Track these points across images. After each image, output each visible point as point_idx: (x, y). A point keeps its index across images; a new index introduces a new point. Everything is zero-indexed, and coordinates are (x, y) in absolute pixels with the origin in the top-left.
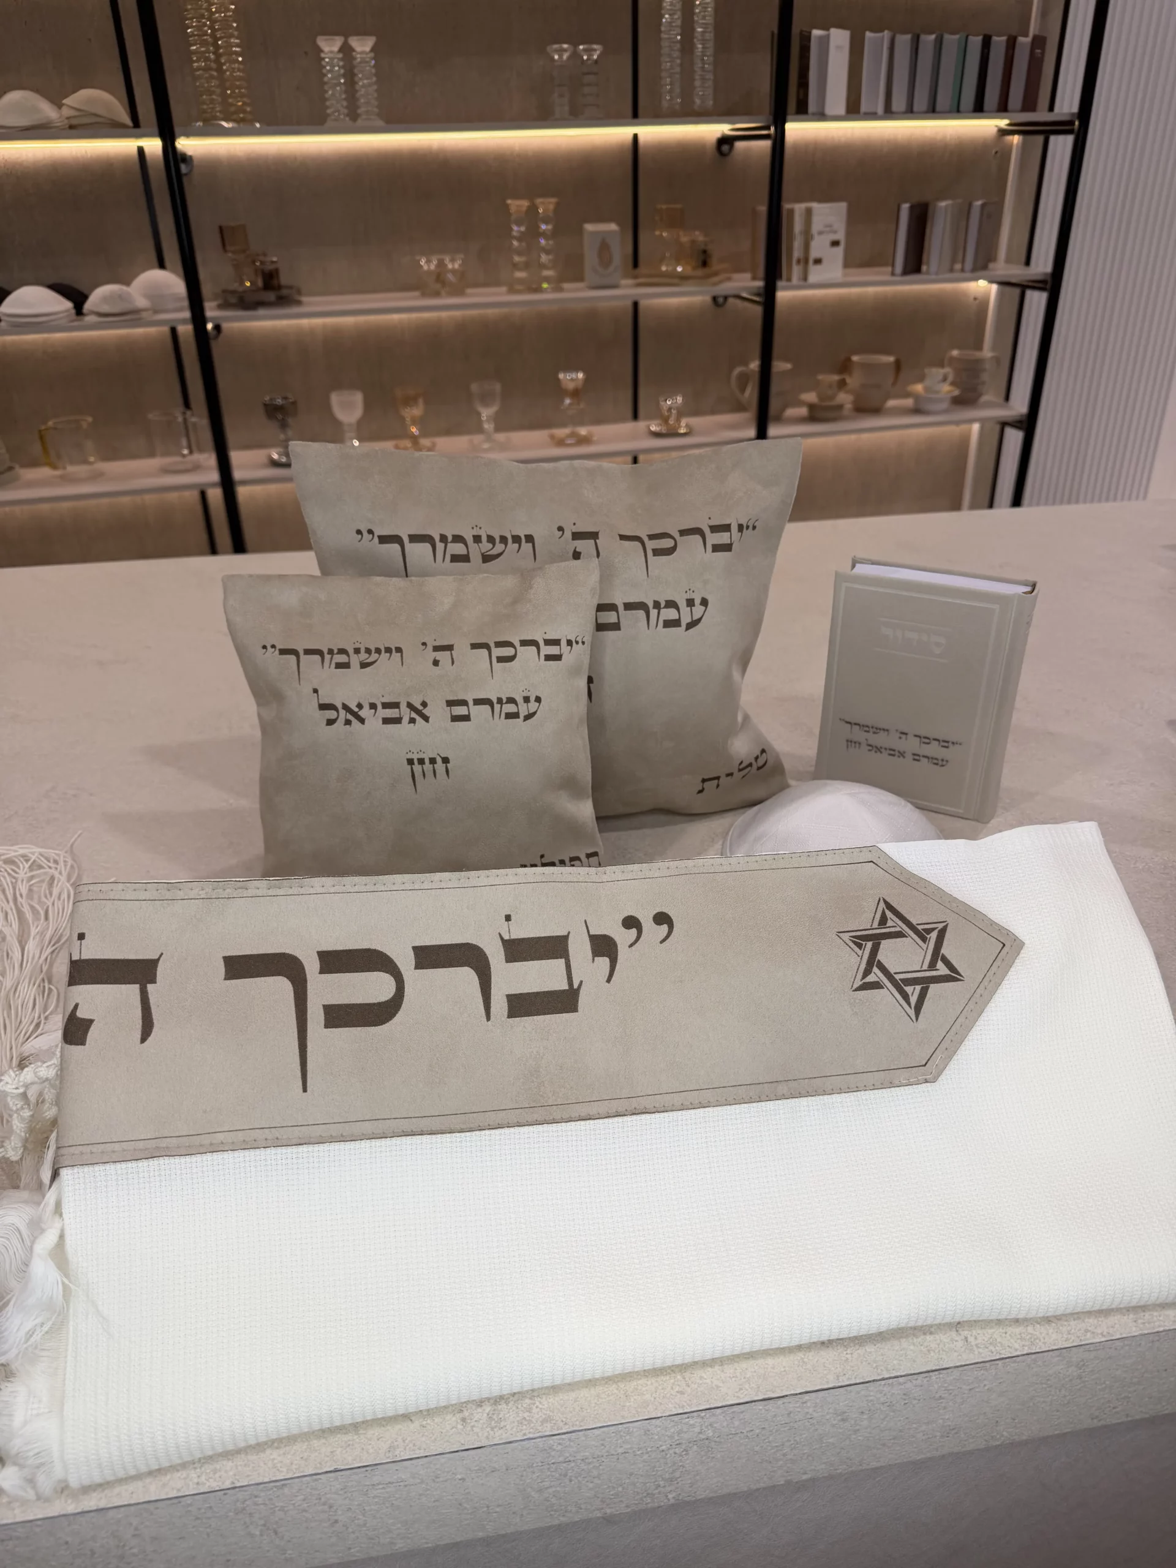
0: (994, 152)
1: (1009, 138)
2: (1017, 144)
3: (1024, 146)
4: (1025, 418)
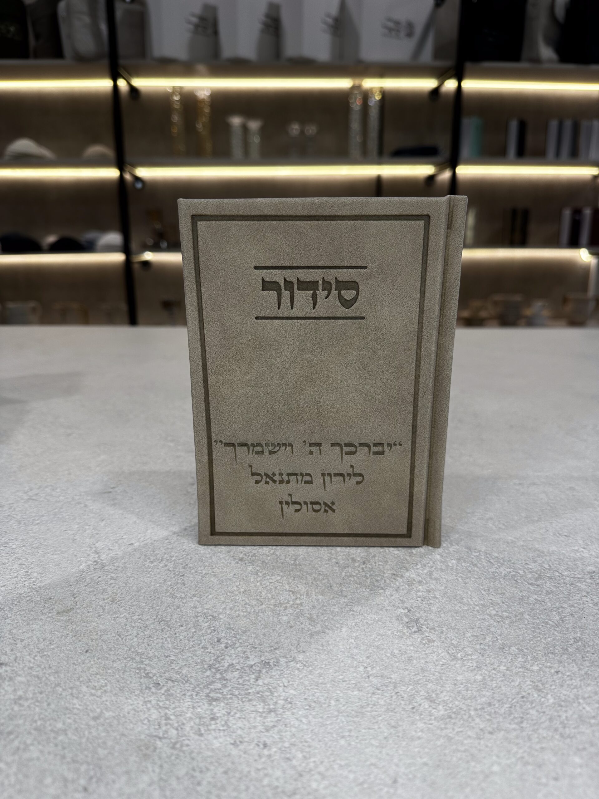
0: (589, 186)
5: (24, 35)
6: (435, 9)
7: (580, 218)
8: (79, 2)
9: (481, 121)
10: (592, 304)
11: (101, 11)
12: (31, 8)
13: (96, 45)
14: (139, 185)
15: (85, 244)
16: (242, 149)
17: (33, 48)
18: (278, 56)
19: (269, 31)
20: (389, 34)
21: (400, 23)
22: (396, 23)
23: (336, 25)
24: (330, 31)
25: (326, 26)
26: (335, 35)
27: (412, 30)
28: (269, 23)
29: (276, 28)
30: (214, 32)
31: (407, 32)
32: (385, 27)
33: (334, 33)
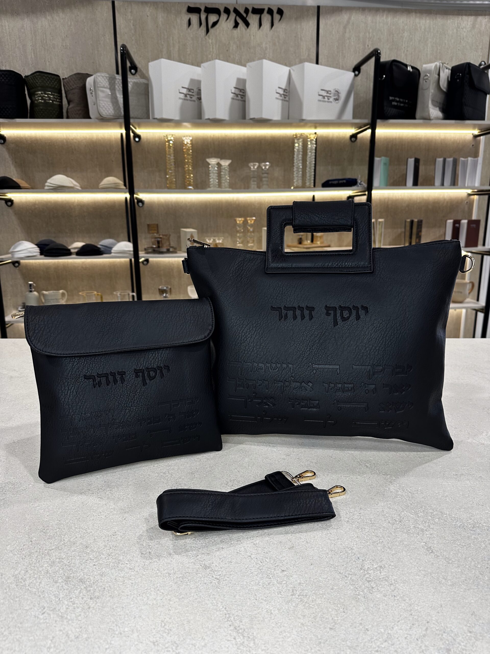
0: (466, 202)
1: (472, 197)
2: (476, 199)
3: (479, 200)
4: (484, 308)
5: (60, 101)
6: (354, 79)
7: (459, 226)
8: (103, 79)
9: (388, 159)
10: (469, 287)
11: (118, 85)
12: (65, 80)
13: (114, 109)
14: (140, 204)
15: (102, 249)
16: (217, 181)
17: (66, 109)
18: (244, 116)
19: (237, 98)
20: (322, 99)
21: (330, 91)
22: (328, 92)
23: (285, 93)
24: (281, 98)
25: (278, 95)
26: (285, 101)
27: (339, 96)
28: (237, 92)
29: (243, 95)
30: (198, 98)
31: (335, 97)
32: (319, 95)
33: (284, 99)
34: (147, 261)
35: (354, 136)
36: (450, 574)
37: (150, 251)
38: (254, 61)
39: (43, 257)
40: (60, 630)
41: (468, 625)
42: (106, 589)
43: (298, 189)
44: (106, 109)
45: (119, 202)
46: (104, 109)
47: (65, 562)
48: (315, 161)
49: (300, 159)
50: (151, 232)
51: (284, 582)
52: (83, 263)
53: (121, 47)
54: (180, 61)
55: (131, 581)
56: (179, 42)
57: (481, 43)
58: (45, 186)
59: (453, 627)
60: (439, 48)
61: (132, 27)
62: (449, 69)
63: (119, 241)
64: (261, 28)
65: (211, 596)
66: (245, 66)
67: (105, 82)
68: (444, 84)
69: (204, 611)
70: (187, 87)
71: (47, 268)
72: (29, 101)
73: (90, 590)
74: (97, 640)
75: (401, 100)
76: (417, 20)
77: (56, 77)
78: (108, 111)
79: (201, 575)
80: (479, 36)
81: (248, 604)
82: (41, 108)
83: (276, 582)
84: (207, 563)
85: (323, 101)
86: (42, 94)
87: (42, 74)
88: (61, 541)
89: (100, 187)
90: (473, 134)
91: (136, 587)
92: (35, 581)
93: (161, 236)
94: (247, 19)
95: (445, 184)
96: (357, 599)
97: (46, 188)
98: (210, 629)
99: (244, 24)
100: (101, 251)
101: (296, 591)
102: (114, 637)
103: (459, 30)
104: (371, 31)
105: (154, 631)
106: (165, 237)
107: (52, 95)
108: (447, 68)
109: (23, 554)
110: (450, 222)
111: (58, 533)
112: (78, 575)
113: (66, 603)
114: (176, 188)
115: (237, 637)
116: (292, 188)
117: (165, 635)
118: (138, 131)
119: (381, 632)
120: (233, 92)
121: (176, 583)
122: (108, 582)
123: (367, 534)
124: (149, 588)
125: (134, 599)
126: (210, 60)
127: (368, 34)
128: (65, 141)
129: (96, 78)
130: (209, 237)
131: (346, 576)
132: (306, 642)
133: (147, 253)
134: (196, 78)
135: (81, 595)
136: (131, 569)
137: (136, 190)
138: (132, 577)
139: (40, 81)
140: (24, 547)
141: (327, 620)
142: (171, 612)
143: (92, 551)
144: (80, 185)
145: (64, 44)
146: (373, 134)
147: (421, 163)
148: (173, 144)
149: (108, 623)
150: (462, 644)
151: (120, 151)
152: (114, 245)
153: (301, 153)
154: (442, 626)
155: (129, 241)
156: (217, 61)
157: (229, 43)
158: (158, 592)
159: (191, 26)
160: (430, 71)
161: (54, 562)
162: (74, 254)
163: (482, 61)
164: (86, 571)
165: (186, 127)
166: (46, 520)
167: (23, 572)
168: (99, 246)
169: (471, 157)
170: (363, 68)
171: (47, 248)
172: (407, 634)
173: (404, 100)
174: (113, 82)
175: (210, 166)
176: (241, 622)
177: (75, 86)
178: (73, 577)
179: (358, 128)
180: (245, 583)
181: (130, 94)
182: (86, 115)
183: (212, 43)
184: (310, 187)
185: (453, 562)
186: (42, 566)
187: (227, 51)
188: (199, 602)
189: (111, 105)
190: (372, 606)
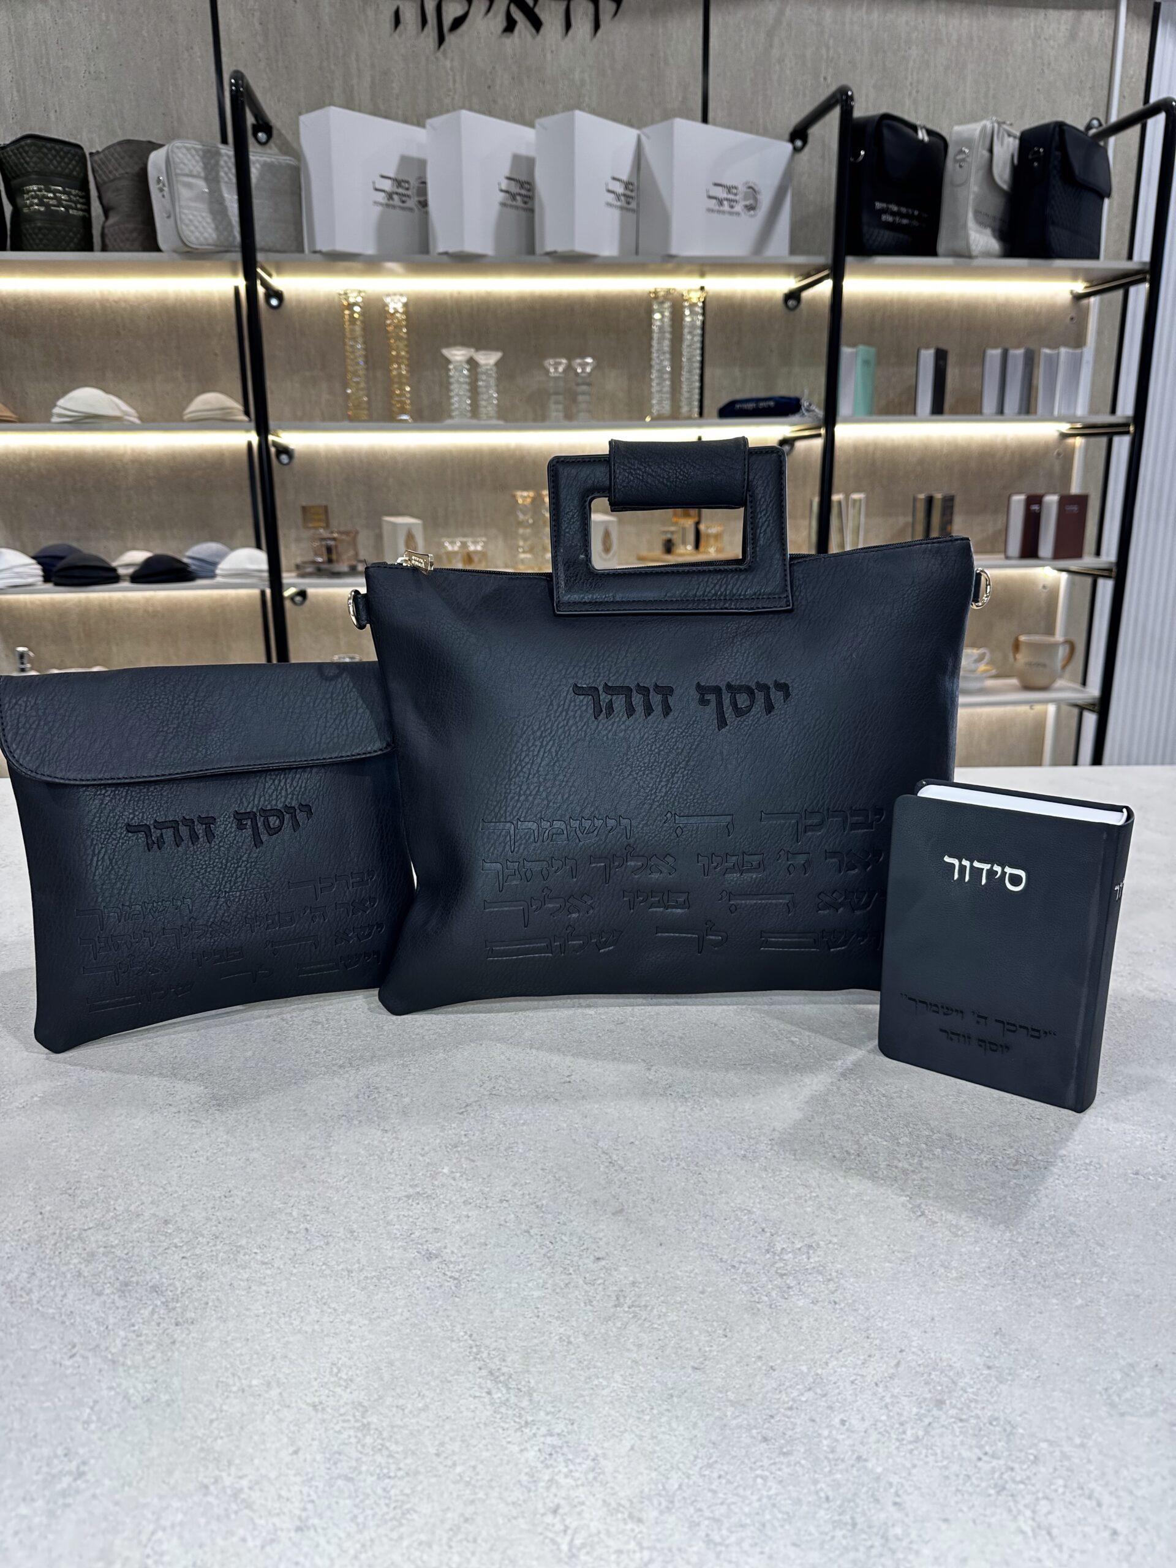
0: (1055, 452)
1: (1070, 441)
2: (1080, 446)
3: (1087, 448)
4: (1097, 702)
5: (84, 207)
6: (792, 159)
7: (1040, 509)
8: (189, 156)
9: (873, 350)
10: (1062, 652)
11: (226, 169)
12: (96, 158)
13: (217, 229)
14: (284, 458)
15: (193, 567)
16: (469, 402)
17: (100, 228)
18: (531, 249)
19: (514, 203)
20: (717, 208)
21: (736, 188)
22: (729, 189)
23: (628, 193)
24: (619, 204)
25: (612, 196)
26: (628, 210)
27: (756, 199)
28: (514, 188)
29: (526, 196)
30: (420, 202)
31: (748, 203)
32: (710, 197)
33: (625, 205)
34: (303, 594)
35: (793, 296)
36: (956, 1257)
37: (309, 570)
38: (554, 113)
39: (50, 586)
40: (111, 1388)
41: (987, 1354)
42: (210, 1304)
43: (660, 420)
44: (196, 227)
45: (234, 454)
46: (192, 228)
47: (118, 1253)
48: (702, 355)
49: (666, 349)
50: (310, 525)
51: (600, 1281)
52: (147, 600)
53: (231, 78)
54: (376, 113)
55: (264, 1288)
56: (373, 66)
57: (1091, 76)
58: (51, 415)
59: (954, 1359)
60: (992, 86)
61: (258, 27)
62: (1015, 137)
63: (233, 548)
64: (570, 33)
65: (441, 1313)
66: (531, 125)
67: (194, 163)
68: (1002, 174)
69: (423, 1341)
70: (392, 175)
71: (61, 613)
72: (8, 209)
73: (174, 1309)
74: (191, 1404)
75: (904, 210)
76: (941, 18)
77: (73, 150)
78: (202, 233)
79: (419, 1273)
80: (1086, 58)
81: (521, 1326)
82: (39, 224)
83: (581, 1282)
84: (432, 1248)
85: (719, 212)
86: (40, 190)
87: (40, 143)
88: (108, 1211)
89: (185, 417)
90: (1072, 292)
91: (275, 1299)
92: (52, 1294)
93: (335, 535)
94: (537, 10)
95: (1007, 410)
96: (755, 1311)
97: (55, 419)
98: (437, 1377)
99: (529, 24)
100: (190, 572)
101: (625, 1297)
102: (228, 1397)
103: (1039, 42)
104: (831, 42)
105: (315, 1383)
106: (344, 537)
107: (64, 193)
108: (1009, 135)
109: (24, 1240)
110: (1018, 500)
111: (102, 1196)
112: (148, 1278)
113: (122, 1333)
114: (371, 419)
115: (494, 1391)
116: (648, 419)
117: (338, 1390)
118: (278, 282)
119: (802, 1372)
120: (504, 187)
121: (363, 1289)
122: (213, 1291)
123: (784, 1182)
124: (305, 1300)
125: (273, 1323)
126: (448, 111)
127: (823, 51)
128: (98, 305)
129: (172, 152)
130: (452, 537)
131: (734, 1267)
132: (640, 1395)
133: (303, 576)
134: (414, 153)
135: (156, 1316)
136: (264, 1263)
137: (272, 424)
138: (268, 1279)
139: (34, 159)
140: (26, 1225)
141: (688, 1353)
142: (353, 1346)
143: (179, 1230)
144: (138, 412)
145: (92, 69)
146: (837, 291)
147: (951, 360)
148: (361, 314)
149: (216, 1371)
150: (970, 1390)
151: (234, 332)
152: (222, 556)
153: (668, 336)
154: (930, 1358)
155: (259, 546)
156: (465, 113)
157: (494, 68)
158: (325, 1308)
159: (401, 27)
160: (969, 142)
161: (92, 1254)
162: (125, 580)
163: (1093, 119)
164: (164, 1269)
165: (392, 273)
166: (73, 1168)
167: (25, 1275)
168: (185, 560)
169: (1066, 345)
170: (814, 131)
171: (61, 564)
172: (857, 1375)
173: (910, 211)
174: (213, 162)
175: (451, 367)
176: (504, 1360)
177: (121, 171)
178: (137, 1283)
179: (801, 275)
180: (514, 1285)
181: (255, 193)
182: (149, 242)
183: (452, 69)
184: (690, 418)
185: (965, 1232)
186: (68, 1263)
187: (489, 87)
188: (413, 1325)
189: (209, 220)
190: (786, 1322)
